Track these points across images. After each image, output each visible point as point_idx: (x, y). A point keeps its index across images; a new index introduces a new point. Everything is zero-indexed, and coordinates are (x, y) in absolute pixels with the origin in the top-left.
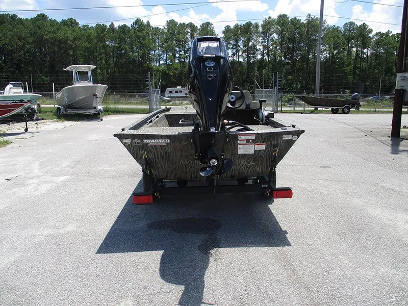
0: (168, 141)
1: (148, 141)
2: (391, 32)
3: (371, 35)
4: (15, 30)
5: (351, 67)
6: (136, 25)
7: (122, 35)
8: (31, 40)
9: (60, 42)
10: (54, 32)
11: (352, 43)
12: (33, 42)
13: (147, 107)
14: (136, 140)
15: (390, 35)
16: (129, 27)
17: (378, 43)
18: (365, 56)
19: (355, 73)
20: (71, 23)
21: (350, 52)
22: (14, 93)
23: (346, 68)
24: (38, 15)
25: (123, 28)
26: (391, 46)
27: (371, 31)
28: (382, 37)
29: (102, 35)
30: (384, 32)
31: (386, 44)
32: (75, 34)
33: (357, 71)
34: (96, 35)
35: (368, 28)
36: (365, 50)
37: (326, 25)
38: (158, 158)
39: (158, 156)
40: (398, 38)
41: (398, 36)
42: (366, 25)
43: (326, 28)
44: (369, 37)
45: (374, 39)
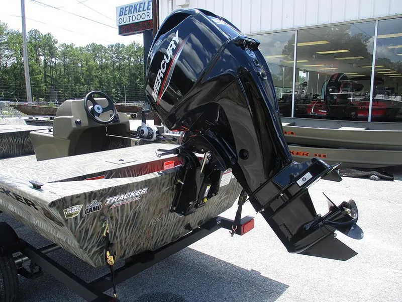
0: (144, 191)
1: (115, 199)
2: (75, 45)
3: (57, 46)
5: (42, 75)
11: (39, 51)
14: (93, 202)
15: (74, 48)
17: (64, 54)
18: (53, 65)
19: (46, 81)
21: (38, 61)
23: (38, 76)
26: (76, 58)
27: (56, 42)
28: (67, 48)
30: (69, 44)
31: (71, 55)
33: (48, 80)
35: (53, 39)
36: (53, 60)
37: (9, 29)
38: (120, 228)
39: (121, 224)
40: (81, 51)
41: (81, 49)
42: (51, 36)
43: (9, 33)
44: (55, 47)
45: (60, 50)
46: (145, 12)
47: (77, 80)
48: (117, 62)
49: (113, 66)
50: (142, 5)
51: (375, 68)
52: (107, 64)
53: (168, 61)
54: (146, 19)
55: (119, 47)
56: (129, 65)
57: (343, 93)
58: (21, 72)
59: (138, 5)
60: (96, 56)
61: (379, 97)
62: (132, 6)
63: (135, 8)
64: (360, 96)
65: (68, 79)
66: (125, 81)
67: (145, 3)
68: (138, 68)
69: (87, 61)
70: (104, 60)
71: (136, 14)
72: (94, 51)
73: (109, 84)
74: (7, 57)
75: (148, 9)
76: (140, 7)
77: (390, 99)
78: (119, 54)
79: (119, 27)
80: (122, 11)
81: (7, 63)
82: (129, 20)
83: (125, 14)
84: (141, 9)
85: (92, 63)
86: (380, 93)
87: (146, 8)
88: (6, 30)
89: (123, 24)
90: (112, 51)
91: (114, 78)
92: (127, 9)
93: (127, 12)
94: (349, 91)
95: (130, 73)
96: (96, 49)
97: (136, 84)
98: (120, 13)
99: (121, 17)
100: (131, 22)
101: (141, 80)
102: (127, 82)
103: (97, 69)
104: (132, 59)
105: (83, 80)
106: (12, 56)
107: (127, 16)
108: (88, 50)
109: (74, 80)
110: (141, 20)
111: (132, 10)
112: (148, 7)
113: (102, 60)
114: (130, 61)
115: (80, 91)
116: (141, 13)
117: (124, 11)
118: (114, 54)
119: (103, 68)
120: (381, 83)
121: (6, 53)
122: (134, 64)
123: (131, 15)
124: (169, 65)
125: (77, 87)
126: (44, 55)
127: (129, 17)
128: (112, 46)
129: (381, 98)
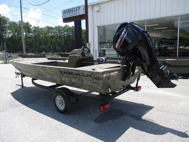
0: (117, 72)
2: (39, 27)
3: (31, 28)
15: (39, 28)
17: (35, 31)
18: (30, 36)
26: (40, 33)
27: (31, 26)
28: (36, 29)
30: (37, 27)
31: (38, 32)
35: (30, 24)
36: (30, 34)
37: (10, 20)
40: (42, 30)
41: (42, 28)
42: (28, 23)
43: (10, 22)
44: (30, 28)
45: (33, 29)
46: (75, 12)
47: (40, 43)
48: (59, 34)
49: (57, 36)
50: (74, 9)
51: (179, 35)
52: (54, 35)
53: (122, 37)
54: (75, 15)
55: (60, 28)
56: (64, 35)
57: (164, 46)
58: (15, 40)
59: (72, 9)
60: (49, 32)
61: (181, 47)
62: (69, 10)
63: (70, 10)
64: (172, 47)
65: (36, 42)
66: (62, 43)
67: (75, 8)
68: (68, 37)
69: (45, 34)
70: (53, 34)
71: (71, 13)
72: (48, 30)
73: (55, 44)
74: (9, 33)
75: (76, 11)
76: (73, 10)
77: (186, 48)
78: (60, 31)
79: (63, 19)
80: (64, 12)
81: (9, 36)
82: (68, 16)
83: (66, 13)
84: (73, 11)
85: (47, 35)
86: (181, 46)
87: (75, 10)
88: (8, 21)
89: (65, 17)
90: (56, 29)
91: (58, 42)
92: (67, 11)
93: (67, 12)
94: (167, 45)
95: (65, 39)
96: (49, 29)
97: (68, 44)
98: (64, 13)
99: (64, 15)
100: (69, 17)
101: (70, 42)
102: (63, 43)
103: (50, 38)
104: (66, 33)
105: (43, 43)
106: (11, 33)
107: (67, 14)
108: (45, 29)
109: (39, 43)
110: (73, 16)
111: (69, 12)
112: (76, 10)
113: (52, 33)
114: (64, 34)
115: (42, 48)
116: (73, 13)
117: (65, 12)
118: (57, 31)
119: (52, 37)
120: (182, 41)
121: (8, 31)
122: (67, 35)
123: (69, 14)
124: (122, 38)
125: (41, 46)
126: (25, 32)
127: (68, 14)
128: (56, 27)
129: (182, 48)
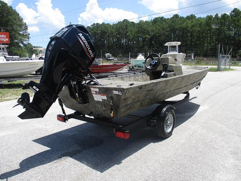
4: (161, 25)
6: (233, 13)
7: (223, 21)
8: (168, 30)
9: (184, 29)
10: (181, 24)
12: (170, 31)
13: (216, 67)
16: (228, 15)
20: (192, 17)
22: (140, 59)
24: (174, 15)
25: (224, 16)
29: (209, 22)
32: (192, 23)
34: (205, 22)
